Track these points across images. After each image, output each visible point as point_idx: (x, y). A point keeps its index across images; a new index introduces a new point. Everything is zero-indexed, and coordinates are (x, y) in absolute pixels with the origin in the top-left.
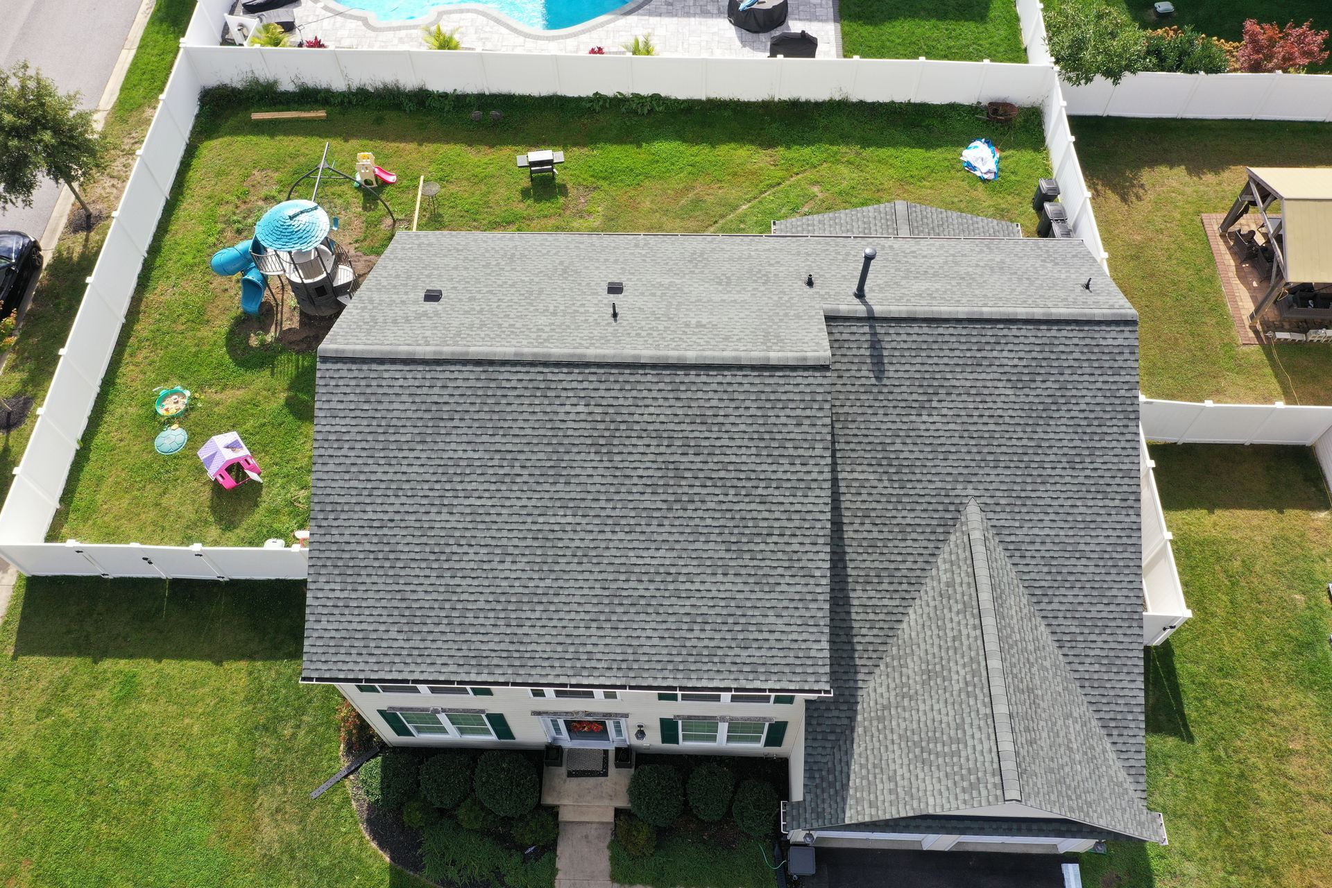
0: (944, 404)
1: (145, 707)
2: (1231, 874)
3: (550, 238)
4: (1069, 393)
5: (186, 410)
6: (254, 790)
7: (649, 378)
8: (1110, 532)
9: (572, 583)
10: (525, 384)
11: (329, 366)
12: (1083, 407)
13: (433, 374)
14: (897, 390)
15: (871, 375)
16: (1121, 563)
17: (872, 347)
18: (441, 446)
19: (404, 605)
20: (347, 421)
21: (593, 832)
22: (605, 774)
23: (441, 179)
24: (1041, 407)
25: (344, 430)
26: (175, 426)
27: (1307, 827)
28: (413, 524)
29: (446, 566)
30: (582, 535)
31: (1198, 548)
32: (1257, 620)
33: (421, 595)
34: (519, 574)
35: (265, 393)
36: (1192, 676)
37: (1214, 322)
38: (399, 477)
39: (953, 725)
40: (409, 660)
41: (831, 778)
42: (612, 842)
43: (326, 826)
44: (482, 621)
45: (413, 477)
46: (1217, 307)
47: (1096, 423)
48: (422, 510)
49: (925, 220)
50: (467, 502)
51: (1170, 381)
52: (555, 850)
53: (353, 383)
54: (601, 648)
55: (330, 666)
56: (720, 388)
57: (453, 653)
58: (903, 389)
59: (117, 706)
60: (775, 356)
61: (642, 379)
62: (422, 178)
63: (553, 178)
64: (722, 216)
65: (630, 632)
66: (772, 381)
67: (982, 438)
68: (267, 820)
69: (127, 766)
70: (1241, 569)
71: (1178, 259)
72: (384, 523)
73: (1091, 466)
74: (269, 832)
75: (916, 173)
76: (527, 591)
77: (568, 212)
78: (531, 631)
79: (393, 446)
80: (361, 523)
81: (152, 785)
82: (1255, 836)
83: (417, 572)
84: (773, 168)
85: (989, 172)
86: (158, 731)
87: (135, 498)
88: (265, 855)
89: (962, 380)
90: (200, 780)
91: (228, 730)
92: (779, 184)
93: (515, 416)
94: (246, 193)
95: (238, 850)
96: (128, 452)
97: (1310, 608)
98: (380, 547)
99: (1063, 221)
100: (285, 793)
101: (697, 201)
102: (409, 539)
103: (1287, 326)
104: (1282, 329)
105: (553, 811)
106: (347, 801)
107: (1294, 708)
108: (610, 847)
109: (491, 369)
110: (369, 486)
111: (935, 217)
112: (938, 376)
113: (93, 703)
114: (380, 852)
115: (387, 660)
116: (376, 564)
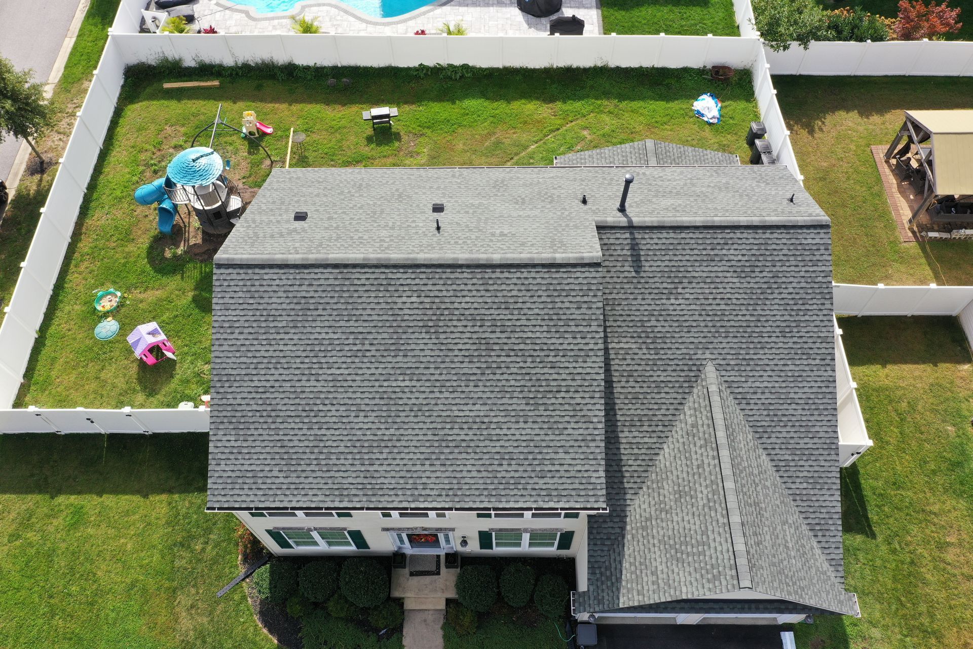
0: (687, 290)
1: (90, 531)
2: (906, 636)
3: (388, 172)
4: (780, 280)
5: (118, 307)
6: (174, 591)
7: (465, 275)
8: (813, 384)
9: (410, 432)
10: (371, 281)
11: (222, 271)
12: (791, 290)
13: (302, 276)
14: (651, 280)
15: (632, 269)
16: (821, 407)
17: (632, 249)
18: (309, 330)
19: (283, 450)
20: (237, 312)
21: (430, 617)
22: (438, 573)
23: (306, 130)
24: (759, 291)
25: (235, 319)
26: (110, 319)
27: (961, 600)
28: (289, 389)
29: (314, 420)
30: (417, 395)
31: (875, 394)
32: (920, 446)
33: (296, 443)
34: (370, 425)
35: (177, 292)
36: (874, 489)
37: (882, 225)
38: (277, 353)
39: (699, 532)
40: (288, 492)
41: (608, 573)
42: (445, 624)
43: (229, 617)
44: (342, 461)
45: (288, 353)
46: (884, 215)
47: (800, 302)
48: (296, 378)
49: (668, 154)
50: (329, 372)
51: (851, 270)
52: (402, 631)
53: (241, 283)
54: (433, 480)
55: (228, 498)
56: (519, 282)
57: (321, 486)
58: (656, 279)
59: (69, 530)
60: (560, 257)
61: (460, 276)
62: (292, 129)
63: (390, 128)
64: (516, 154)
65: (454, 468)
66: (557, 275)
67: (716, 315)
68: (184, 614)
69: (78, 576)
70: (907, 409)
71: (854, 179)
72: (267, 389)
73: (798, 335)
74: (186, 623)
75: (659, 119)
76: (376, 438)
77: (402, 153)
78: (380, 468)
79: (273, 331)
80: (250, 389)
81: (97, 589)
82: (923, 608)
83: (293, 425)
84: (553, 117)
85: (714, 117)
86: (101, 549)
87: (81, 373)
88: (183, 641)
89: (700, 272)
90: (133, 585)
91: (154, 547)
92: (558, 129)
93: (364, 306)
94: (160, 143)
95: (163, 638)
96: (75, 339)
97: (959, 436)
98: (264, 407)
99: (770, 153)
100: (198, 593)
101: (498, 143)
102: (286, 401)
103: (936, 227)
104: (933, 230)
105: (400, 602)
106: (244, 598)
107: (949, 511)
108: (443, 628)
109: (345, 271)
110: (255, 361)
111: (675, 151)
112: (682, 269)
113: (51, 529)
114: (270, 636)
115: (271, 492)
116: (262, 420)
